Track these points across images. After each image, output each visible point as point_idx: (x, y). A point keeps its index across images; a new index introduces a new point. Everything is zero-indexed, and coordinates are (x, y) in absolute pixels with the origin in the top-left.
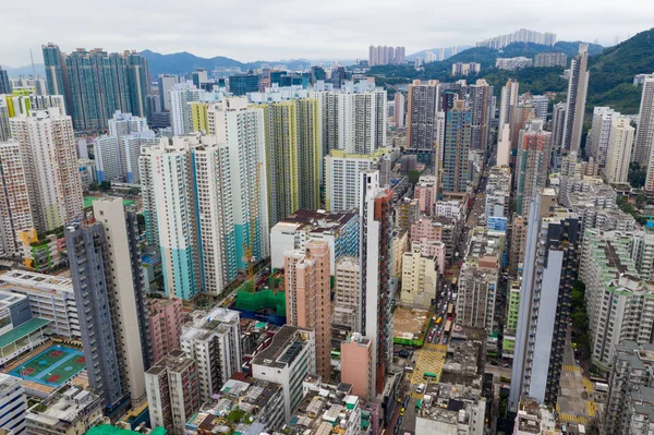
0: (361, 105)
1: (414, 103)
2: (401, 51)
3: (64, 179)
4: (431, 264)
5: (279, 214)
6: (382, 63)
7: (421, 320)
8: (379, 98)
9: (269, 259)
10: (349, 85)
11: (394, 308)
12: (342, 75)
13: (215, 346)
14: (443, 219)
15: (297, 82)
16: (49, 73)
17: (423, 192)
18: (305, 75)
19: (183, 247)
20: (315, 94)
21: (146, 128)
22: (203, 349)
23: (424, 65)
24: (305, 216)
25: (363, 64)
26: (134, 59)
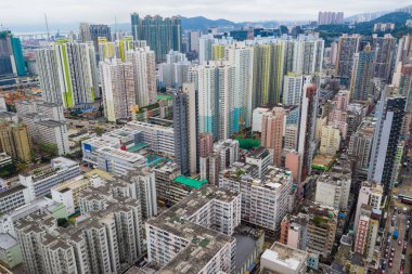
0: (308, 48)
1: (342, 48)
2: (341, 15)
3: (149, 83)
4: (337, 132)
5: (257, 103)
6: (327, 23)
7: (329, 160)
8: (319, 44)
9: (250, 128)
10: (301, 37)
11: (315, 154)
12: (299, 31)
13: (228, 152)
14: (349, 113)
15: (271, 34)
16: (133, 28)
17: (340, 98)
18: (275, 31)
19: (210, 115)
20: (281, 42)
21: (186, 59)
22: (223, 153)
23: (356, 24)
24: (270, 106)
25: (314, 23)
26: (177, 21)
